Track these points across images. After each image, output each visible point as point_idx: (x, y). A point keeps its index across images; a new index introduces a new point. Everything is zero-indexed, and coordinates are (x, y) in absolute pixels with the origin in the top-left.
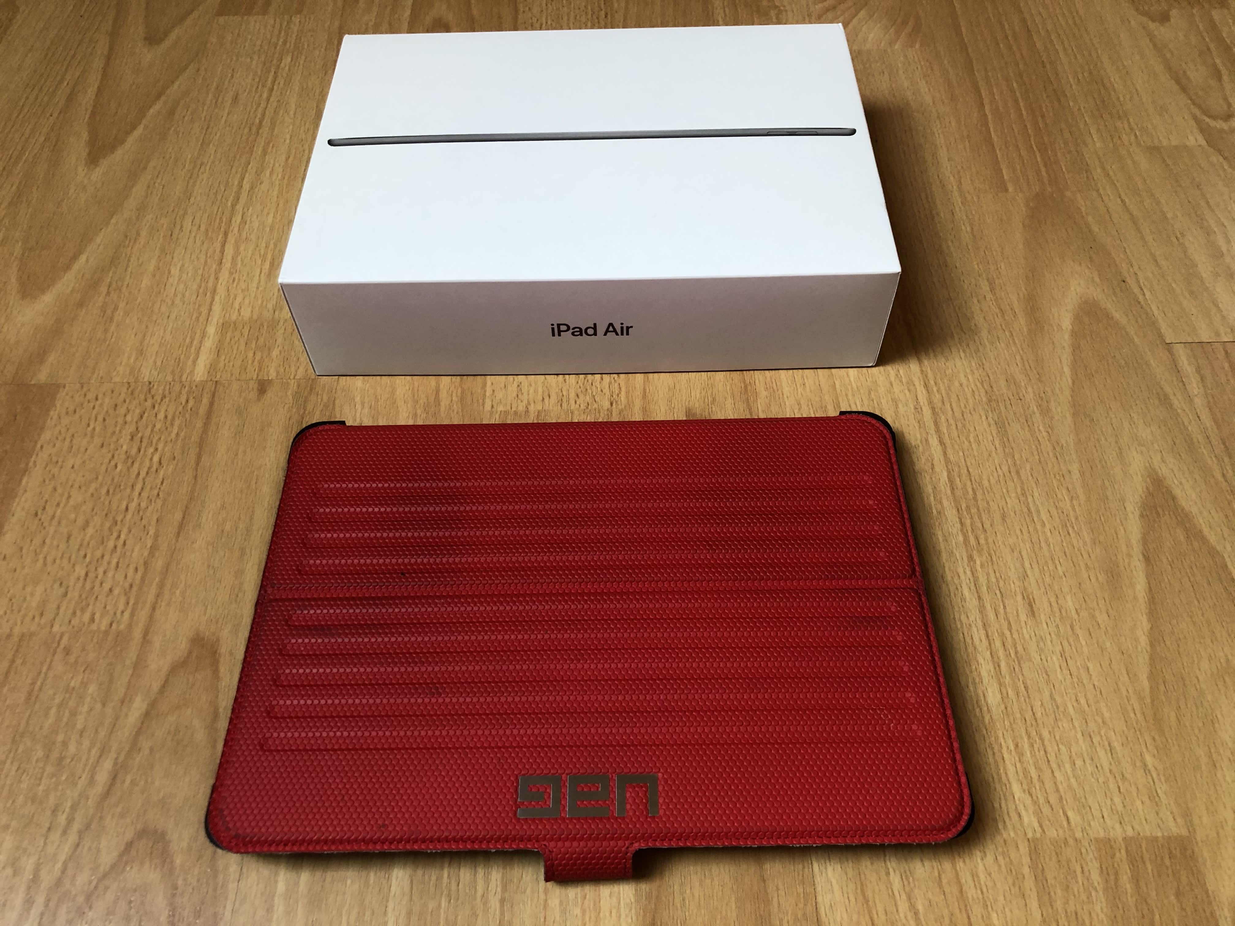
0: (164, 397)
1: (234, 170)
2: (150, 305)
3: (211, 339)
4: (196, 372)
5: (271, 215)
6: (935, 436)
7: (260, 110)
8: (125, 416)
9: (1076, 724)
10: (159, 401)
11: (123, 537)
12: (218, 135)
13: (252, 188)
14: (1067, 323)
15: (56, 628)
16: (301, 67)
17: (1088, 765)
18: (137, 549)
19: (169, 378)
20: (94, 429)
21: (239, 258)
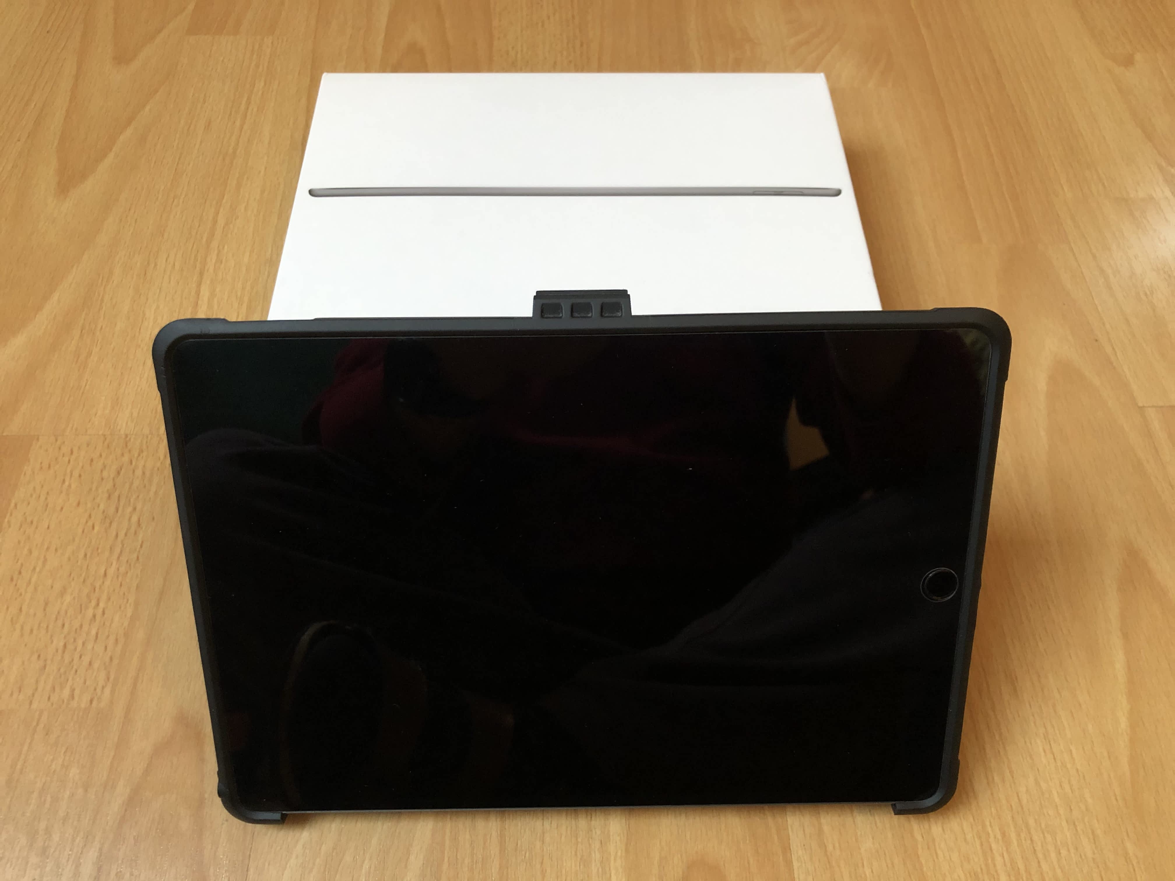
1: (208, 204)
7: (234, 139)
8: (102, 471)
13: (227, 224)
15: (35, 706)
16: (274, 93)
18: (117, 619)
19: (146, 431)
20: (70, 486)
21: (216, 300)
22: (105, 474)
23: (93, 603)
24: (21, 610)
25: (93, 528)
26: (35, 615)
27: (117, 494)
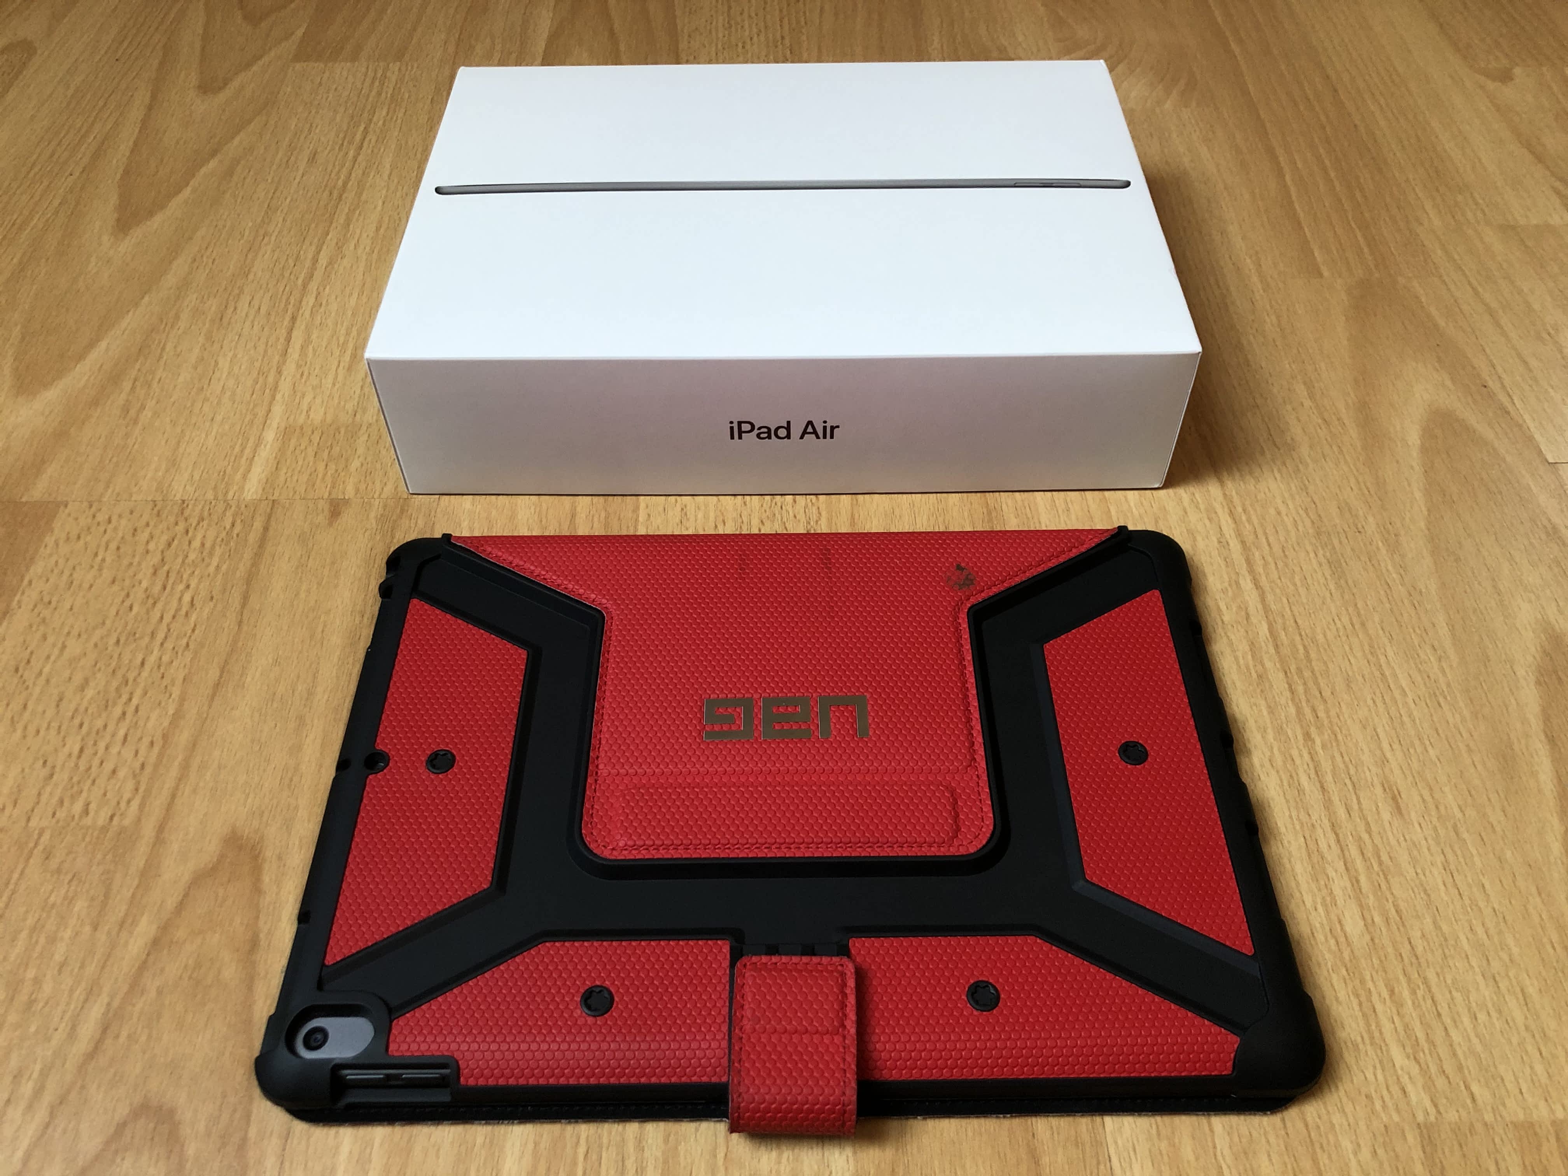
0: (202, 519)
1: (307, 242)
2: (189, 405)
3: (268, 446)
4: (246, 488)
5: (355, 295)
6: (1248, 578)
7: (345, 171)
8: (148, 542)
9: (1474, 963)
10: (194, 525)
11: (135, 701)
12: (288, 200)
13: (331, 263)
14: (1414, 437)
15: (33, 823)
16: (399, 121)
17: (1495, 1020)
18: (154, 716)
19: (210, 496)
20: (103, 560)
21: (311, 347)
22: (152, 546)
23: (125, 697)
24: (25, 707)
25: (131, 608)
26: (44, 712)
27: (166, 568)
